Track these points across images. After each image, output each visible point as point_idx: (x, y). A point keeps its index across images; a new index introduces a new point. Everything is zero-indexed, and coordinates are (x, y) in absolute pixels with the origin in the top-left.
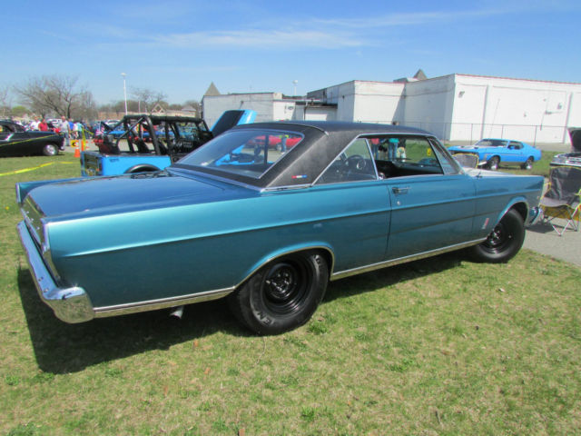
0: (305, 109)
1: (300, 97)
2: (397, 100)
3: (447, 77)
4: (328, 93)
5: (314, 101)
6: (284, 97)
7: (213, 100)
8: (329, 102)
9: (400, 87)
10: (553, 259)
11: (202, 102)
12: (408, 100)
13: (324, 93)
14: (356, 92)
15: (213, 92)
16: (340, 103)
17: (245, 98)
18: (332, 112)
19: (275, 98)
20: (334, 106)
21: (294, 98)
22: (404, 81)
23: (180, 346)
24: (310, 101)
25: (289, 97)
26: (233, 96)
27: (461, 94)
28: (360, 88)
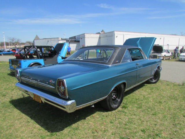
0: (70, 43)
1: (67, 39)
2: (98, 39)
3: (112, 32)
4: (76, 37)
5: (72, 40)
6: (62, 39)
7: (38, 41)
8: (77, 40)
9: (98, 35)
10: (166, 81)
11: (34, 41)
12: (101, 39)
13: (75, 38)
14: (85, 37)
15: (37, 38)
16: (80, 40)
17: (49, 40)
18: (78, 43)
19: (59, 39)
20: (79, 41)
21: (65, 39)
22: (99, 33)
23: (89, 117)
24: (71, 40)
25: (63, 39)
26: (45, 39)
27: (117, 37)
28: (86, 36)
